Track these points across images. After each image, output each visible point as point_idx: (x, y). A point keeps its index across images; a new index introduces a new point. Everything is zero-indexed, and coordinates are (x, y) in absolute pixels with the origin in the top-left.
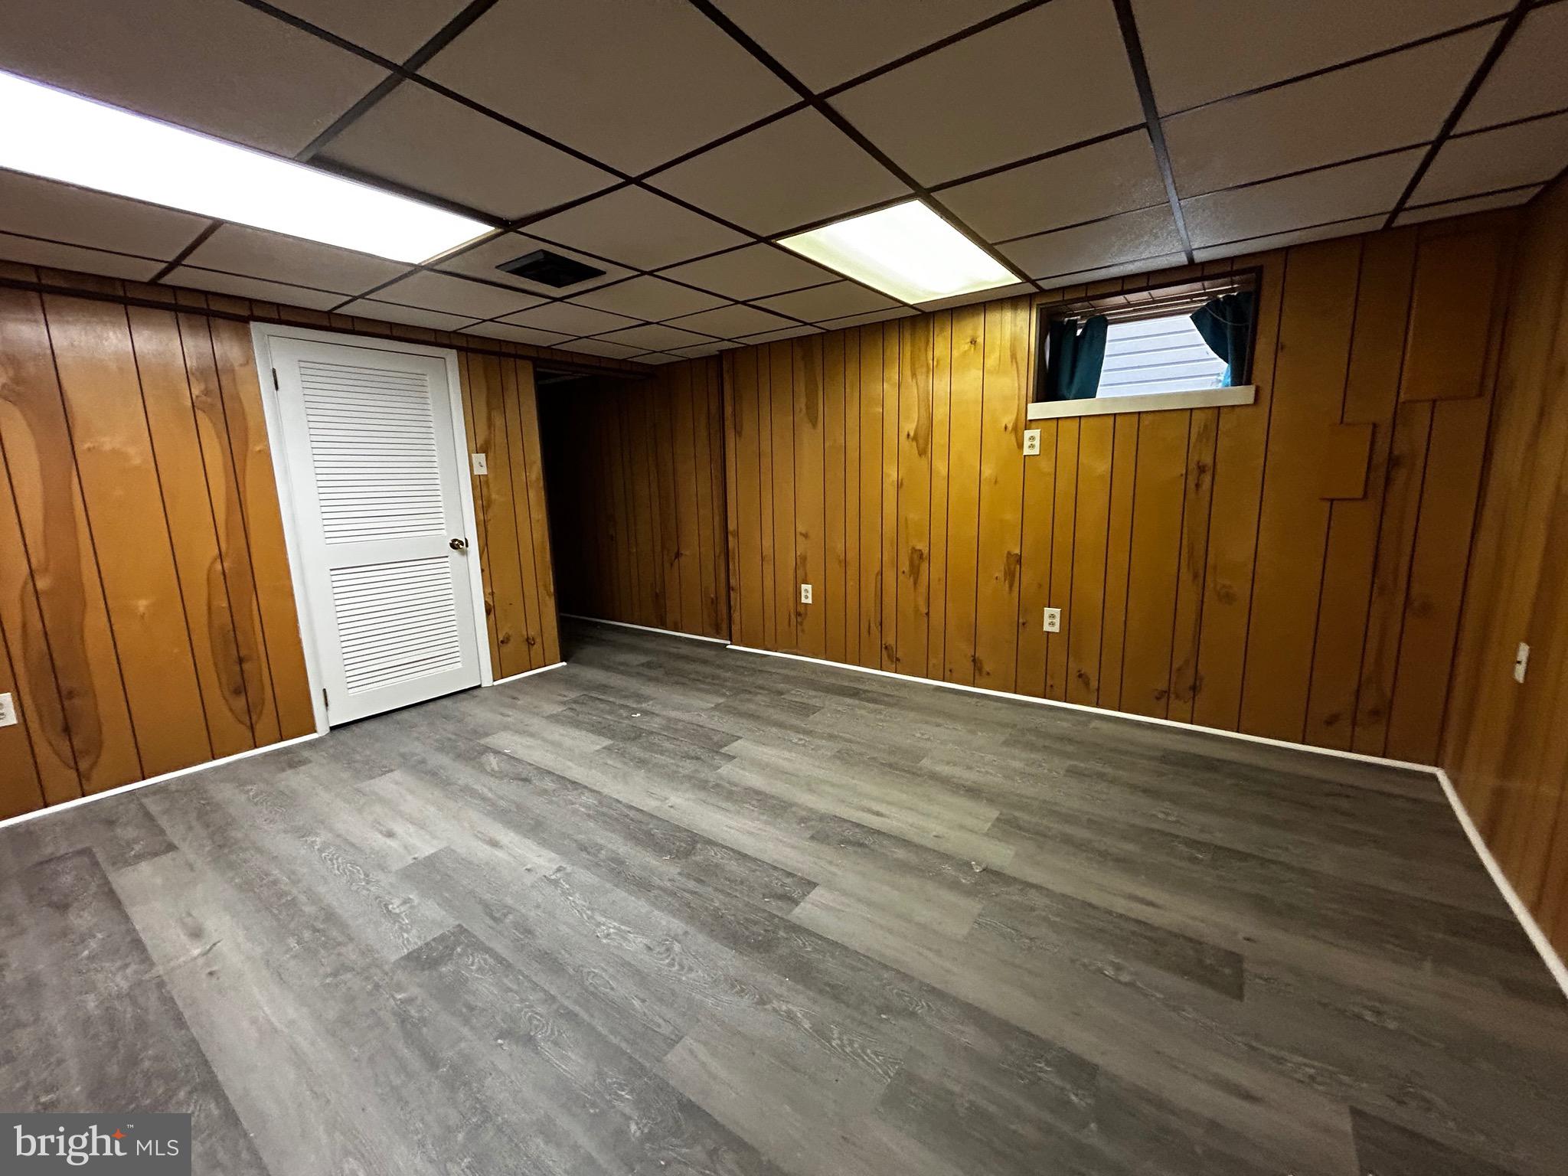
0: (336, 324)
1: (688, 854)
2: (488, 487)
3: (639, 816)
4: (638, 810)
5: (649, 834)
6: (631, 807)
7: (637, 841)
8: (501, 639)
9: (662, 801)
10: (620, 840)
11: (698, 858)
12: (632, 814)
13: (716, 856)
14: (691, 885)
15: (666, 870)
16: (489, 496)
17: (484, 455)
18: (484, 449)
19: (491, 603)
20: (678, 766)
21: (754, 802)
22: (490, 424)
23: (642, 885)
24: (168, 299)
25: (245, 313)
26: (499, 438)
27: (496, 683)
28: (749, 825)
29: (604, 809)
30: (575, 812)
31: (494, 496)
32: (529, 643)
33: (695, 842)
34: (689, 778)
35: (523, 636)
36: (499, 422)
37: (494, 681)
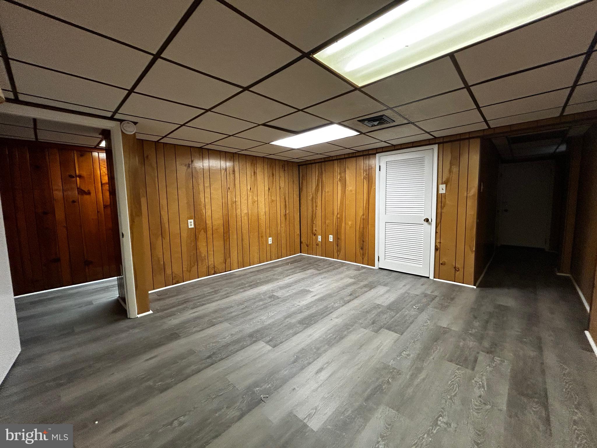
0: (403, 147)
2: (445, 198)
8: (441, 262)
16: (445, 202)
17: (445, 185)
18: (446, 183)
19: (439, 247)
22: (450, 171)
24: (361, 154)
25: (375, 152)
26: (455, 177)
27: (435, 279)
31: (447, 202)
32: (456, 270)
35: (452, 265)
36: (455, 169)
37: (434, 278)
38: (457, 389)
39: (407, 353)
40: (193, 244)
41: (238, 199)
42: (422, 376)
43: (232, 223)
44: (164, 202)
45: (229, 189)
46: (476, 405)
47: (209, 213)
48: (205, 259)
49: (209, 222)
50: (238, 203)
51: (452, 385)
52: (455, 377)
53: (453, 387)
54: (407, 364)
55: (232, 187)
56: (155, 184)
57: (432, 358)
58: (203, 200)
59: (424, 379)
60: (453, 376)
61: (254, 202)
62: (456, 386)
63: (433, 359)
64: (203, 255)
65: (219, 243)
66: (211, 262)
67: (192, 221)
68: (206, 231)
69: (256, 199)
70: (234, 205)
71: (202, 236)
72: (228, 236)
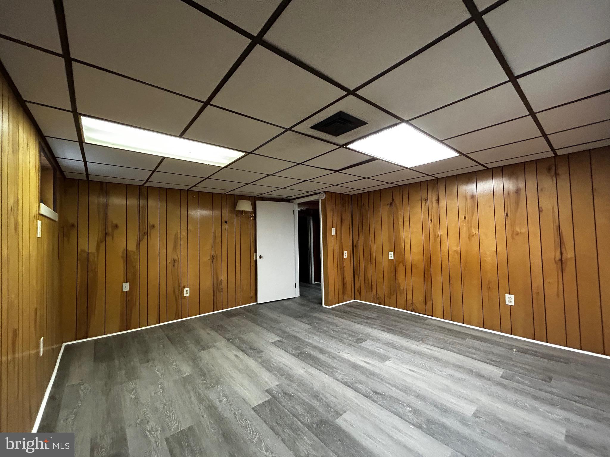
1: (301, 353)
3: (316, 366)
4: (317, 368)
5: (313, 360)
6: (319, 370)
7: (316, 357)
9: (307, 371)
10: (322, 358)
11: (298, 351)
12: (319, 367)
13: (294, 352)
14: (302, 346)
15: (308, 350)
20: (297, 390)
21: (272, 365)
23: (315, 348)
28: (279, 359)
29: (330, 370)
30: (342, 371)
33: (298, 356)
34: (293, 381)
38: (166, 413)
39: (224, 401)
40: (392, 275)
41: (443, 232)
42: (194, 399)
43: (436, 260)
44: (372, 236)
45: (431, 221)
46: (147, 414)
47: (408, 247)
48: (404, 292)
49: (408, 256)
50: (445, 237)
51: (171, 412)
52: (174, 419)
53: (169, 411)
54: (213, 396)
55: (434, 217)
56: (367, 223)
57: (205, 416)
58: (402, 234)
59: (190, 398)
60: (176, 418)
61: (471, 236)
62: (168, 413)
63: (203, 416)
64: (402, 288)
65: (418, 280)
66: (410, 297)
67: (392, 253)
68: (404, 265)
69: (475, 231)
70: (438, 240)
71: (401, 268)
72: (430, 275)
